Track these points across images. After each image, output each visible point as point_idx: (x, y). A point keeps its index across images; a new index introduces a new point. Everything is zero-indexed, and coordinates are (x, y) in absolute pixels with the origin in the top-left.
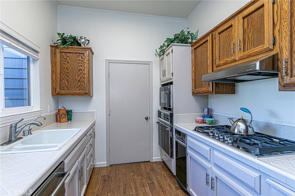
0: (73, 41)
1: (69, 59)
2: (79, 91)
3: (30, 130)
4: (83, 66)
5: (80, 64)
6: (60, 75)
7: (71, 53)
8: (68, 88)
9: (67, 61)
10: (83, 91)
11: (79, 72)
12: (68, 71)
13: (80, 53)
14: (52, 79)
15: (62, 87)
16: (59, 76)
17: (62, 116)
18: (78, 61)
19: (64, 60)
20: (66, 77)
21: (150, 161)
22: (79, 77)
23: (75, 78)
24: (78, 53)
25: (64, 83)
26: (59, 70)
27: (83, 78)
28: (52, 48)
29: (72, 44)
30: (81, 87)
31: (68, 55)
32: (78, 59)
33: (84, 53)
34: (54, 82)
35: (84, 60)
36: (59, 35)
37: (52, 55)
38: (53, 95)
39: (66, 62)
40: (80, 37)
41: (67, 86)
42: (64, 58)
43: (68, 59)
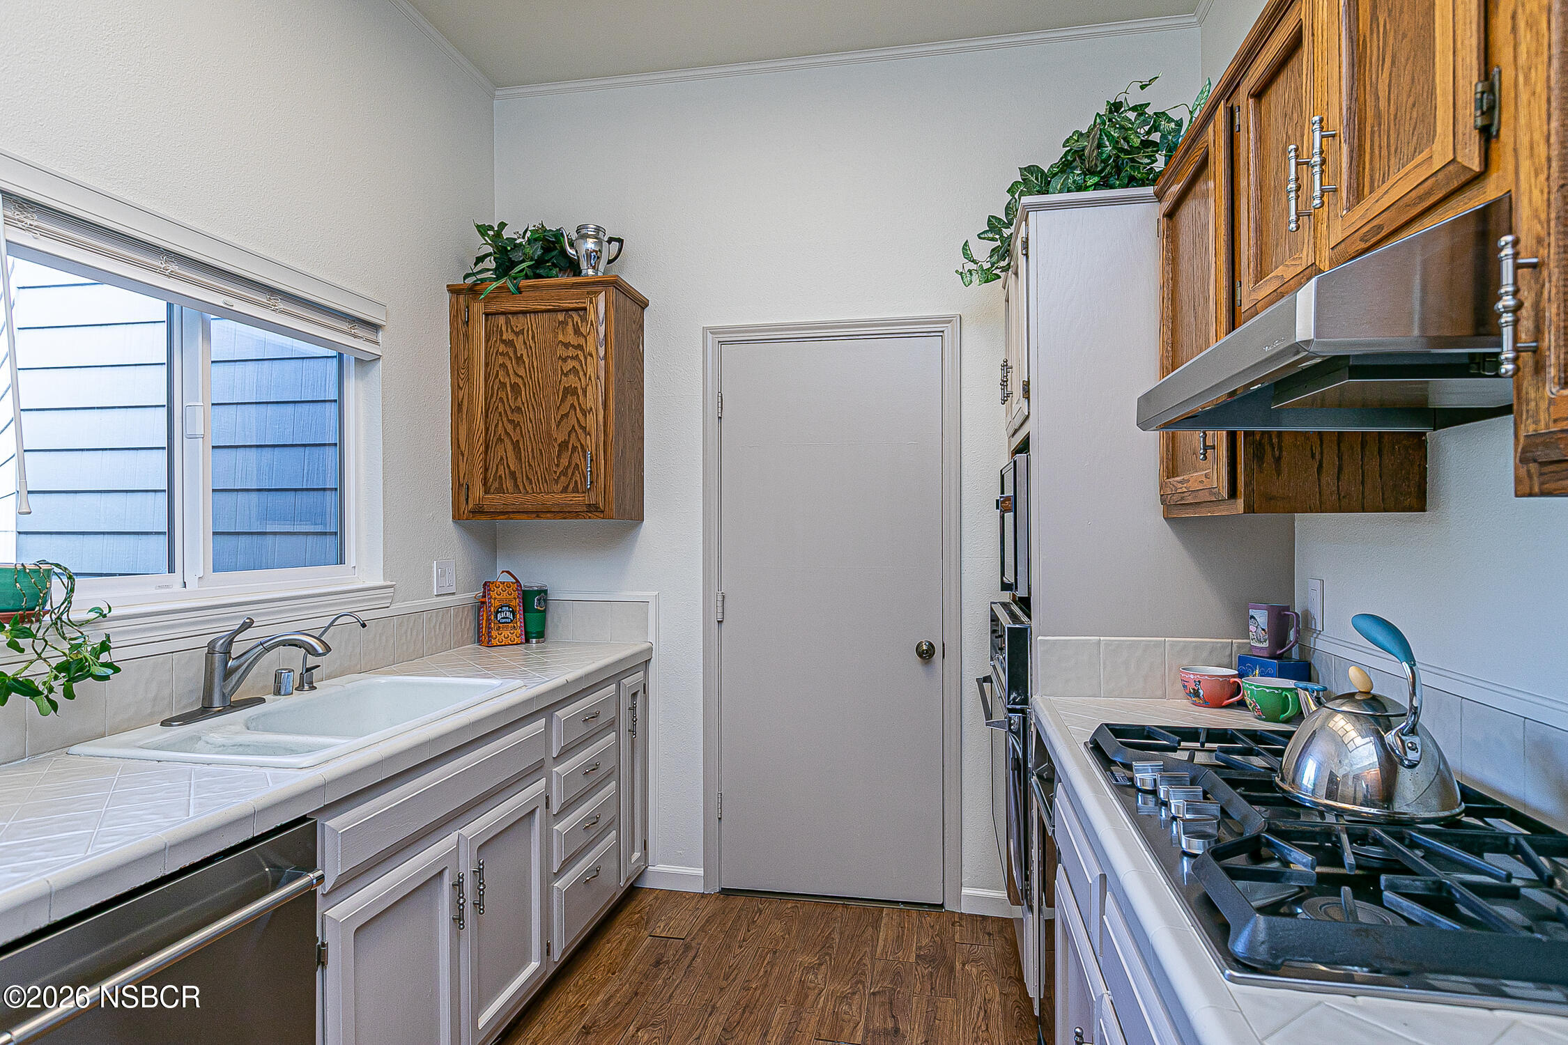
0: (539, 252)
1: (525, 343)
2: (563, 495)
3: (308, 670)
4: (581, 374)
5: (571, 364)
6: (486, 423)
7: (530, 312)
8: (519, 480)
9: (515, 352)
10: (578, 498)
11: (562, 401)
12: (519, 403)
13: (567, 310)
14: (456, 443)
15: (495, 480)
16: (482, 426)
17: (499, 616)
18: (561, 351)
19: (502, 348)
20: (509, 428)
21: (942, 906)
22: (566, 427)
23: (549, 435)
24: (562, 311)
25: (502, 458)
26: (482, 398)
27: (580, 431)
28: (454, 300)
29: (538, 268)
30: (571, 479)
31: (519, 322)
32: (561, 337)
33: (585, 309)
34: (463, 455)
35: (586, 340)
36: (483, 235)
37: (455, 332)
38: (457, 517)
39: (510, 358)
40: (578, 232)
41: (513, 474)
42: (503, 341)
43: (519, 344)
